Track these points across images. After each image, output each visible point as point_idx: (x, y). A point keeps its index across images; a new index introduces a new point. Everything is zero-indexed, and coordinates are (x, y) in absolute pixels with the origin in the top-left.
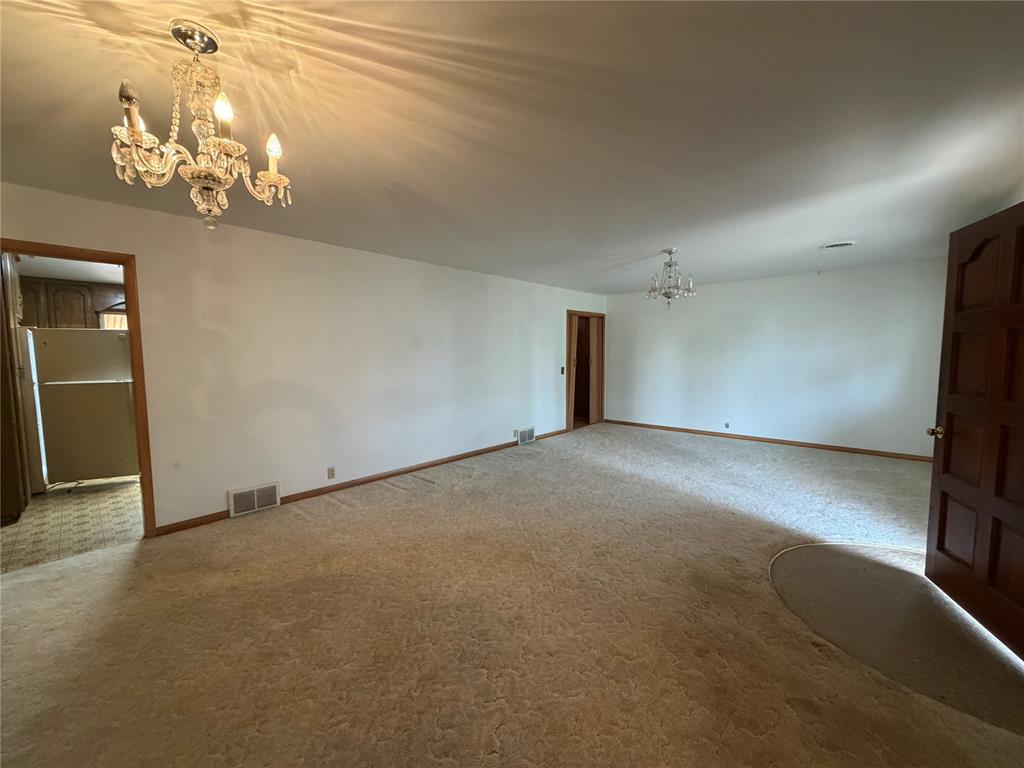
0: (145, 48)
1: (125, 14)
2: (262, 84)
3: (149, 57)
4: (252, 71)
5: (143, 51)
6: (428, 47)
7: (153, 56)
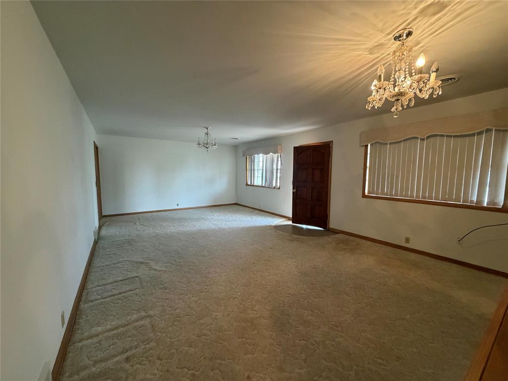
0: (409, 13)
1: (428, 17)
2: (366, 44)
3: (403, 12)
4: (375, 43)
5: (409, 11)
6: (363, 79)
7: (403, 14)
